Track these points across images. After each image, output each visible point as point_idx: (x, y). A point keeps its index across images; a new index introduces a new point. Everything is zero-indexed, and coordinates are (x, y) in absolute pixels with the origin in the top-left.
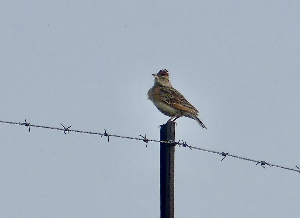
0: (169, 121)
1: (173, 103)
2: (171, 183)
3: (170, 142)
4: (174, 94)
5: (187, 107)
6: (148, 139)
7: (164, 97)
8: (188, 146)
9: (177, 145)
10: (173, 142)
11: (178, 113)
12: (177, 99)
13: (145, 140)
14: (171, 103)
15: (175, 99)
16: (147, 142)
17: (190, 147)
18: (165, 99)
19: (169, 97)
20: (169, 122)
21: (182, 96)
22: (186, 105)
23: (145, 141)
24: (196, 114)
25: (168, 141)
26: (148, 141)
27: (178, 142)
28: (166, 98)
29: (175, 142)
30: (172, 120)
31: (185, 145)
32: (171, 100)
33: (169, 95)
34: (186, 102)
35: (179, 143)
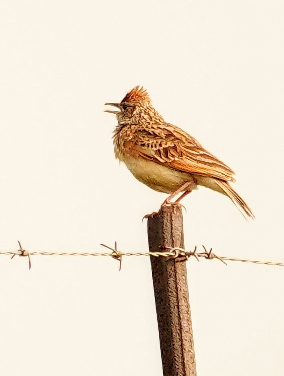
0: (167, 203)
1: (172, 159)
2: (186, 349)
3: (174, 251)
4: (172, 138)
5: (205, 163)
6: (123, 252)
7: (148, 146)
8: (217, 258)
9: (191, 257)
10: (181, 252)
11: (185, 182)
12: (181, 147)
13: (115, 254)
14: (167, 160)
15: (175, 148)
16: (119, 258)
17: (221, 259)
18: (152, 152)
19: (160, 145)
20: (168, 205)
21: (191, 141)
22: (203, 159)
23: (115, 256)
24: (230, 179)
25: (169, 252)
26: (123, 256)
27: (193, 251)
28: (154, 149)
29: (186, 251)
30: (173, 200)
31: (210, 256)
32: (166, 151)
33: (160, 141)
34: (201, 152)
35: (196, 252)
